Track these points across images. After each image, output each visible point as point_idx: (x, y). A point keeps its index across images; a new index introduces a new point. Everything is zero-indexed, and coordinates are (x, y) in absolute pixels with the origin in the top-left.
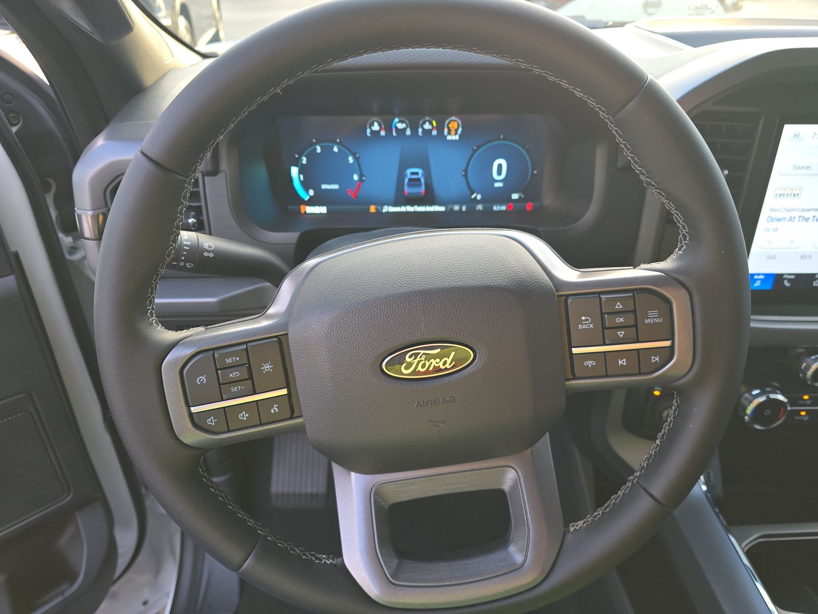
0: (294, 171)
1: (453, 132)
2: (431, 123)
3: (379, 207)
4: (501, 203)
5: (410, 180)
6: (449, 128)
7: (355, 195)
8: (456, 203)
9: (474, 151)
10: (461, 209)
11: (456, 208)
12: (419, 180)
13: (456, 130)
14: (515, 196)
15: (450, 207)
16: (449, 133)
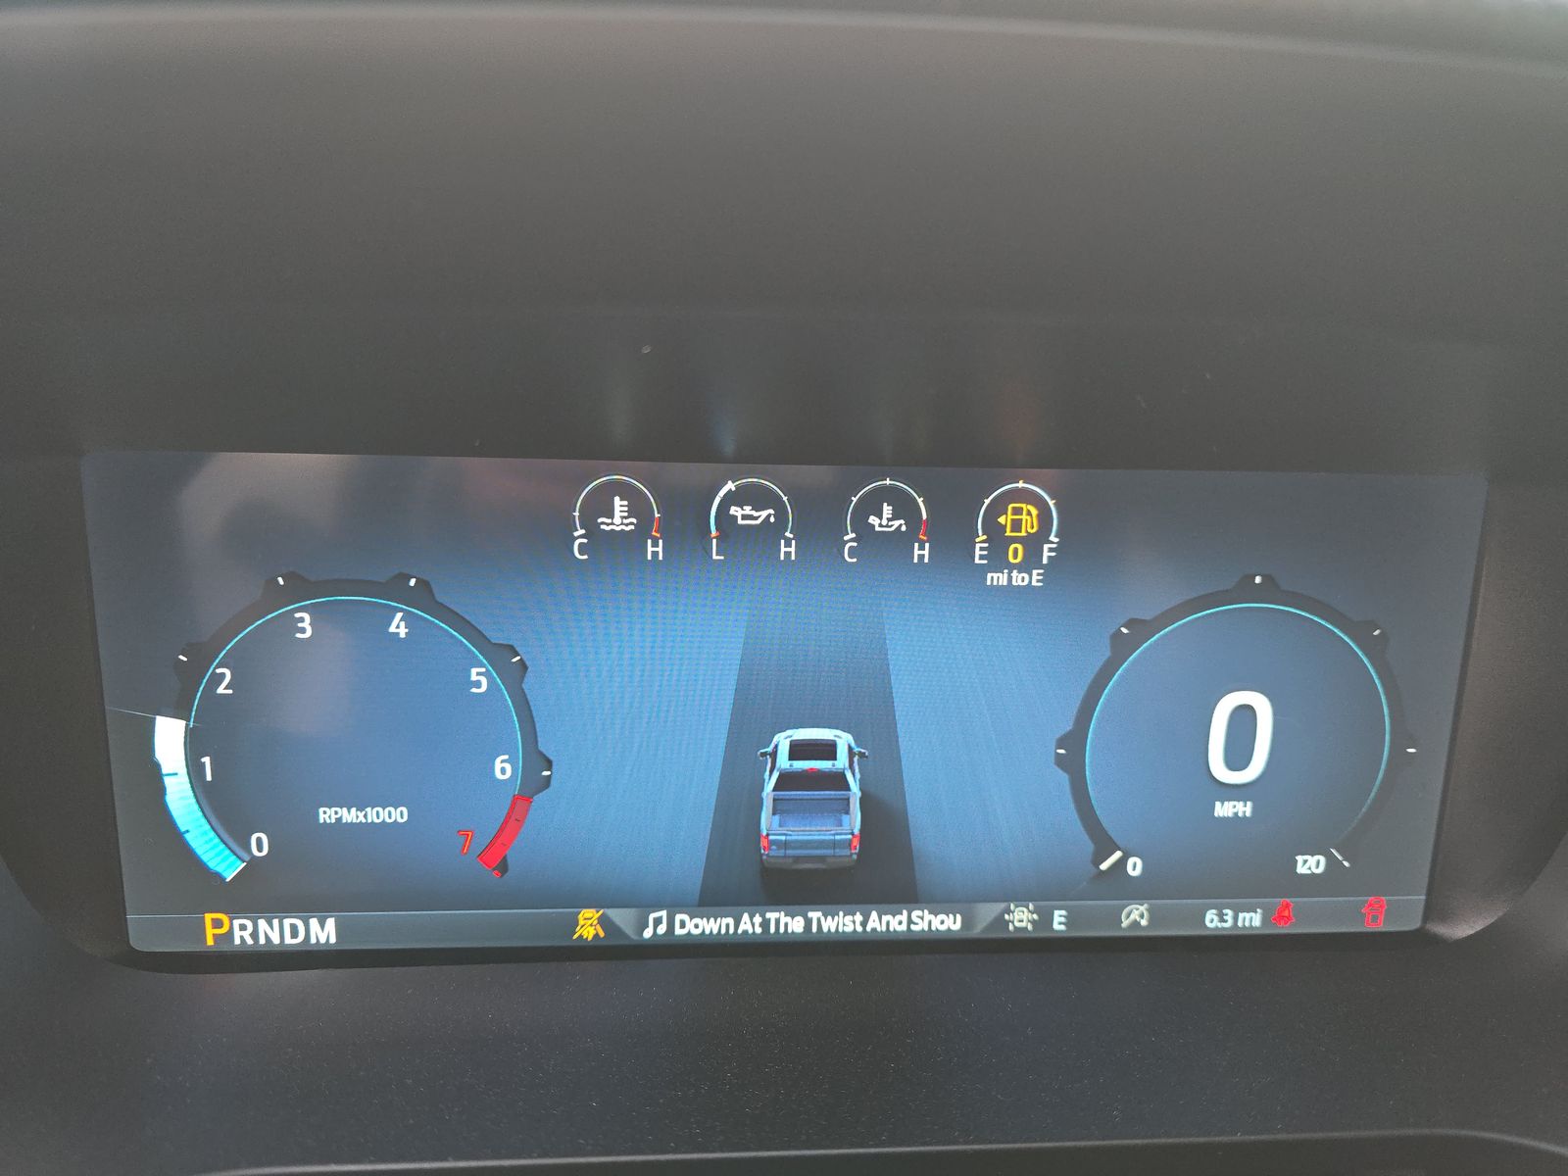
0: (169, 737)
1: (1016, 553)
2: (904, 508)
3: (622, 917)
4: (1238, 893)
5: (787, 781)
6: (995, 532)
7: (495, 857)
8: (1021, 899)
9: (1121, 647)
10: (1046, 919)
11: (1021, 918)
12: (837, 781)
13: (1033, 544)
14: (1310, 864)
15: (987, 912)
16: (997, 558)
